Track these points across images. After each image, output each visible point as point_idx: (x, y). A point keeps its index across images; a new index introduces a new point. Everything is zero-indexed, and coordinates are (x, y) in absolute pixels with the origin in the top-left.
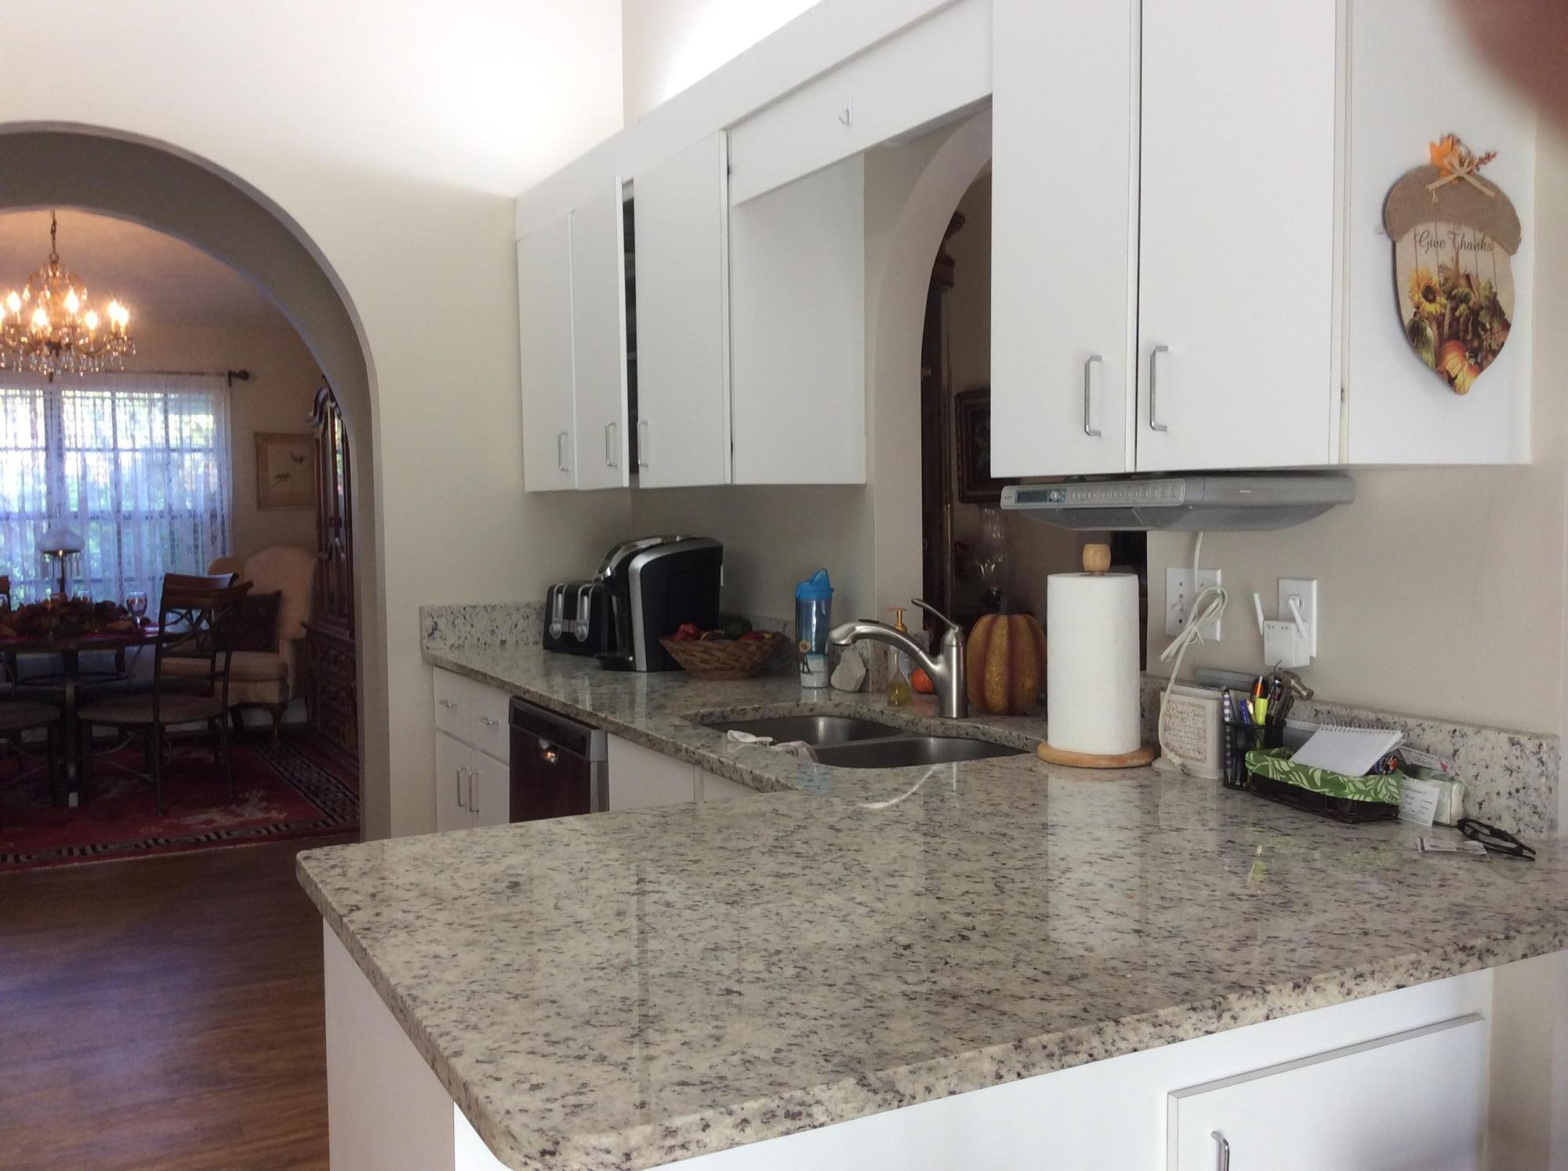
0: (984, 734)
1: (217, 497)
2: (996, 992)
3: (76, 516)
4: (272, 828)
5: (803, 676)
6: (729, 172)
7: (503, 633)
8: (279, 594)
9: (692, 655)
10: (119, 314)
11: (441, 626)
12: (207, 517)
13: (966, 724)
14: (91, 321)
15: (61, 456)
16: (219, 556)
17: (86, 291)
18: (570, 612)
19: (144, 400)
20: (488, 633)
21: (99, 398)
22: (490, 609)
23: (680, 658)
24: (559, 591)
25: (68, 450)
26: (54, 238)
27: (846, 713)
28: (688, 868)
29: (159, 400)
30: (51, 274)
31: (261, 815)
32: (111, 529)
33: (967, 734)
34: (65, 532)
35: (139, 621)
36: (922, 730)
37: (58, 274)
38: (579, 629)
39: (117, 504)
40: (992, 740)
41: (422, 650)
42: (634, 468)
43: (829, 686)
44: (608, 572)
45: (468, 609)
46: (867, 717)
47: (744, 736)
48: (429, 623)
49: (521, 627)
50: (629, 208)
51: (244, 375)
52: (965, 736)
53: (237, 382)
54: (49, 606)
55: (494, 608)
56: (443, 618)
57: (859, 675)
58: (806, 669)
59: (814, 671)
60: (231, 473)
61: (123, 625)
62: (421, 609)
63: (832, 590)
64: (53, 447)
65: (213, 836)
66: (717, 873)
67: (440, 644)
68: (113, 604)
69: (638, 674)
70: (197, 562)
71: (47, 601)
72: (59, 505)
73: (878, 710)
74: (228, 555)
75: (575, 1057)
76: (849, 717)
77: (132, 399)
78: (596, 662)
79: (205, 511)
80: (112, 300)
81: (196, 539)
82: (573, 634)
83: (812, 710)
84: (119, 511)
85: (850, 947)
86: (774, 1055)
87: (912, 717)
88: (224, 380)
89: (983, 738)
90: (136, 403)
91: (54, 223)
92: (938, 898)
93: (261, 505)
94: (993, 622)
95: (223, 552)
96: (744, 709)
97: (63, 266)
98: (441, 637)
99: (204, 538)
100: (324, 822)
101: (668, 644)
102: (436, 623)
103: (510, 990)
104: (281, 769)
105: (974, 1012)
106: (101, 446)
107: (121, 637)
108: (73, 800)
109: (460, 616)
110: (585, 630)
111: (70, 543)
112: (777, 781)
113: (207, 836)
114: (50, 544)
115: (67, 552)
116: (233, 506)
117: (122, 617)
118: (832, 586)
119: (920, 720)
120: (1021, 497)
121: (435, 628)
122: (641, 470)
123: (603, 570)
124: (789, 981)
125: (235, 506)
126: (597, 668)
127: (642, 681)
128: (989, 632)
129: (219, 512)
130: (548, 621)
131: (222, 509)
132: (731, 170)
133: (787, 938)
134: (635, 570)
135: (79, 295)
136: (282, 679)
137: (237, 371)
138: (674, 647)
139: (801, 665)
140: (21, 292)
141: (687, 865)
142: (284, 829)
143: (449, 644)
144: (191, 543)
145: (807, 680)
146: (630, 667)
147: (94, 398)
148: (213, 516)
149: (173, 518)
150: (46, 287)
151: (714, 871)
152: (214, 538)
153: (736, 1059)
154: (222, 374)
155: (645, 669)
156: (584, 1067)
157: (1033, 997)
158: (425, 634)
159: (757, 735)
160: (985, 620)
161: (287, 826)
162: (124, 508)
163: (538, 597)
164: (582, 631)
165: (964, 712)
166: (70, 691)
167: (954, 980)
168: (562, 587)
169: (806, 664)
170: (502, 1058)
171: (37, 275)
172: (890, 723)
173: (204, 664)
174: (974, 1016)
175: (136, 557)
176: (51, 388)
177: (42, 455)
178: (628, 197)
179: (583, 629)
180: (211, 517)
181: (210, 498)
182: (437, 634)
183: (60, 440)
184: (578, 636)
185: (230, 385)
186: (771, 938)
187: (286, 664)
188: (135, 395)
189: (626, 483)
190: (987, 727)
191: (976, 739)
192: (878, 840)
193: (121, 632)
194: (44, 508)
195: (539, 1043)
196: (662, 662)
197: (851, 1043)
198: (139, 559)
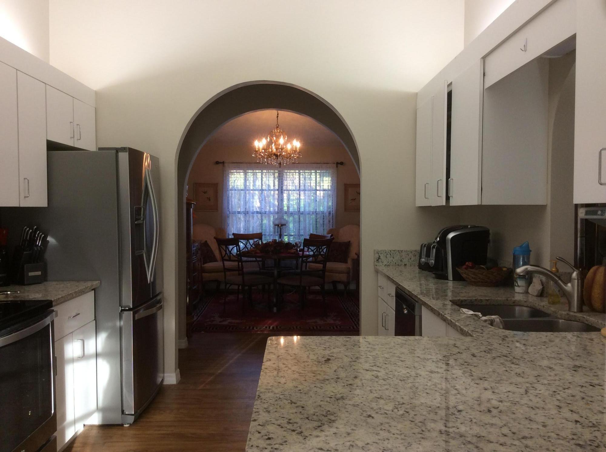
0: (587, 321)
1: (331, 207)
2: (482, 438)
3: (286, 213)
4: (335, 327)
5: (515, 287)
6: (484, 75)
7: (405, 261)
8: (350, 242)
9: (469, 275)
10: (297, 144)
11: (381, 257)
12: (327, 214)
13: (579, 315)
14: (289, 147)
15: (282, 193)
16: (331, 227)
17: (286, 136)
18: (428, 255)
19: (309, 173)
20: (399, 261)
21: (294, 172)
22: (400, 252)
23: (464, 276)
24: (425, 246)
25: (284, 190)
26: (278, 119)
27: (529, 305)
28: (397, 363)
29: (314, 172)
30: (276, 131)
31: (332, 322)
32: (296, 217)
33: (579, 320)
34: (282, 218)
35: (298, 250)
36: (559, 317)
37: (278, 131)
38: (431, 261)
39: (299, 208)
40: (590, 324)
41: (374, 266)
42: (448, 198)
43: (527, 292)
44: (438, 239)
45: (392, 252)
46: (538, 307)
47: (468, 311)
48: (377, 256)
49: (412, 259)
50: (450, 95)
51: (342, 163)
52: (578, 321)
53: (339, 165)
54: (270, 244)
55: (402, 251)
56: (382, 254)
57: (540, 288)
58: (517, 285)
59: (520, 286)
60: (336, 198)
61: (293, 251)
62: (374, 250)
63: (531, 251)
64: (280, 190)
65: (315, 328)
66: (407, 367)
67: (381, 264)
68: (291, 243)
69: (449, 281)
70: (324, 230)
71: (270, 242)
72: (281, 209)
73: (542, 305)
74: (334, 227)
75: (292, 430)
76: (530, 307)
77: (305, 173)
78: (434, 276)
79: (327, 212)
80: (294, 140)
81: (324, 221)
82: (428, 263)
83: (514, 303)
84: (299, 211)
85: (435, 407)
86: (364, 445)
87: (555, 310)
88: (335, 165)
89: (587, 323)
90: (306, 174)
91: (278, 114)
92: (493, 392)
93: (346, 210)
94: (597, 269)
95: (332, 227)
96: (481, 300)
97: (280, 129)
98: (381, 261)
99: (326, 221)
100: (353, 327)
101: (459, 270)
102: (380, 256)
103: (292, 400)
104: (344, 306)
105: (464, 444)
106: (294, 189)
107: (292, 255)
108: (275, 309)
109: (389, 254)
110: (433, 262)
111: (283, 222)
112: (468, 332)
113: (313, 327)
114: (277, 222)
115: (282, 225)
116: (336, 209)
117: (294, 248)
118: (530, 249)
119: (558, 312)
120: (587, 213)
121: (379, 258)
122: (451, 198)
123: (437, 238)
124: (398, 416)
125: (337, 210)
126: (433, 278)
127: (450, 284)
128: (595, 273)
129: (331, 212)
130: (420, 257)
131: (332, 211)
132: (485, 74)
133: (412, 399)
134: (448, 239)
135: (284, 138)
136: (348, 273)
137: (339, 162)
138: (461, 271)
139: (515, 283)
140: (267, 138)
141: (398, 362)
142: (339, 328)
143: (384, 264)
144: (322, 223)
145: (517, 289)
146: (446, 278)
147: (293, 172)
148: (330, 213)
149: (317, 214)
150: (274, 136)
151: (407, 366)
152: (329, 221)
153: (348, 444)
154: (334, 163)
155: (452, 279)
156: (292, 435)
157: (497, 443)
158: (376, 260)
159: (474, 312)
160: (594, 268)
161: (340, 327)
162: (301, 210)
163: (418, 248)
164: (432, 262)
165: (580, 310)
166: (276, 272)
167: (468, 429)
168: (426, 244)
169: (517, 282)
170: (268, 425)
171: (272, 131)
172: (546, 311)
173: (320, 266)
174: (463, 446)
175: (304, 227)
176: (280, 169)
177: (277, 192)
178: (450, 90)
179: (432, 261)
180: (329, 213)
181: (328, 207)
182: (380, 260)
183: (282, 187)
184: (430, 264)
185: (337, 167)
186: (405, 398)
187: (349, 268)
188: (306, 171)
189: (444, 204)
190: (588, 317)
191: (584, 323)
192: (489, 363)
193: (292, 253)
194: (276, 210)
195: (284, 422)
196: (457, 277)
197: (399, 447)
198: (305, 228)
